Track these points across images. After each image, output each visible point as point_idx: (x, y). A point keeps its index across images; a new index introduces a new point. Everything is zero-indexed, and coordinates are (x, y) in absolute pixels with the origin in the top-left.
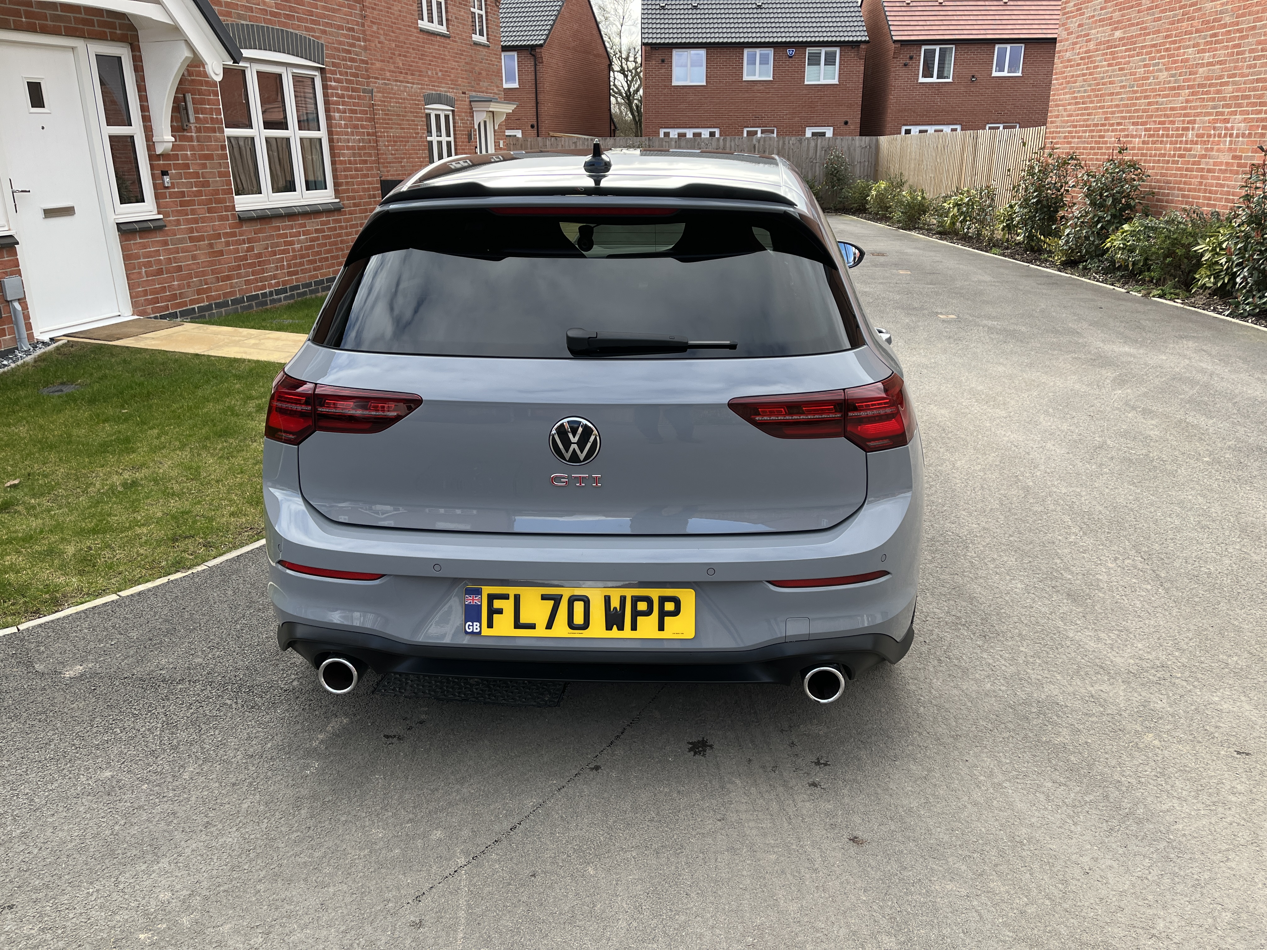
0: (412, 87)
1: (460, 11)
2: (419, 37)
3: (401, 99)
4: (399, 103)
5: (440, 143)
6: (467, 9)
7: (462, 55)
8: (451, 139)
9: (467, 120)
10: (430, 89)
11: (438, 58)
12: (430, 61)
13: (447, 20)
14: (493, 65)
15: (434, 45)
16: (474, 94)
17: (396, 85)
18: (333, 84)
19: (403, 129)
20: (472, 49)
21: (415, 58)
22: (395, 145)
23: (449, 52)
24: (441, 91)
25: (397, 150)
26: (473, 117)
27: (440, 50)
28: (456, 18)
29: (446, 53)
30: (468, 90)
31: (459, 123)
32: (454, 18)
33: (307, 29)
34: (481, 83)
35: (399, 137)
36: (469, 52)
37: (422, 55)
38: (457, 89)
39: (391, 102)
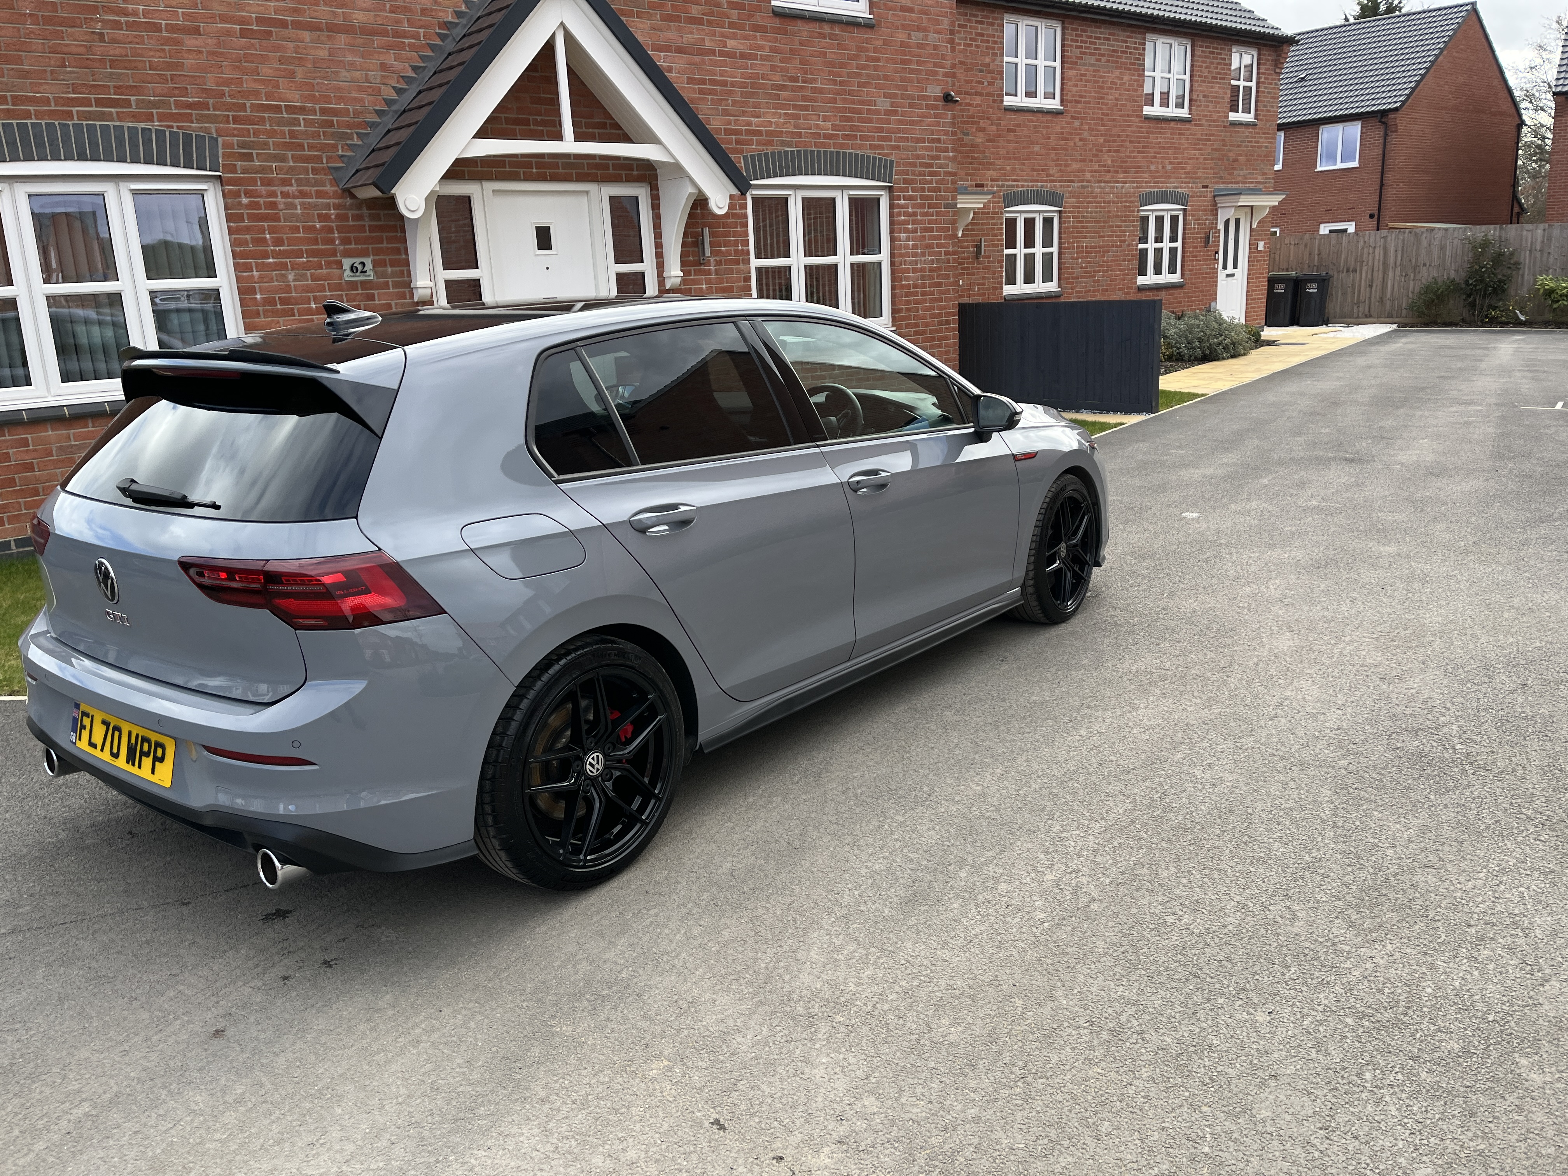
0: (1122, 187)
1: (1212, 87)
2: (1141, 127)
3: (1105, 202)
4: (1100, 207)
5: (1159, 252)
6: (1225, 84)
7: (1209, 140)
8: (1179, 244)
9: (1206, 219)
10: (1151, 187)
11: (1169, 148)
12: (1155, 153)
13: (1191, 100)
14: (1261, 147)
15: (1164, 133)
16: (1222, 186)
17: (1099, 187)
18: (902, 202)
19: (1103, 237)
20: (1226, 132)
21: (1132, 152)
22: (1087, 257)
23: (1188, 139)
24: (1167, 187)
25: (1089, 262)
26: (1217, 215)
27: (1173, 139)
28: (1204, 96)
29: (1183, 141)
30: (1212, 183)
31: (1192, 224)
32: (1201, 97)
33: (872, 147)
34: (1236, 172)
35: (1095, 247)
36: (1220, 136)
37: (1143, 147)
38: (1194, 183)
39: (1088, 207)
